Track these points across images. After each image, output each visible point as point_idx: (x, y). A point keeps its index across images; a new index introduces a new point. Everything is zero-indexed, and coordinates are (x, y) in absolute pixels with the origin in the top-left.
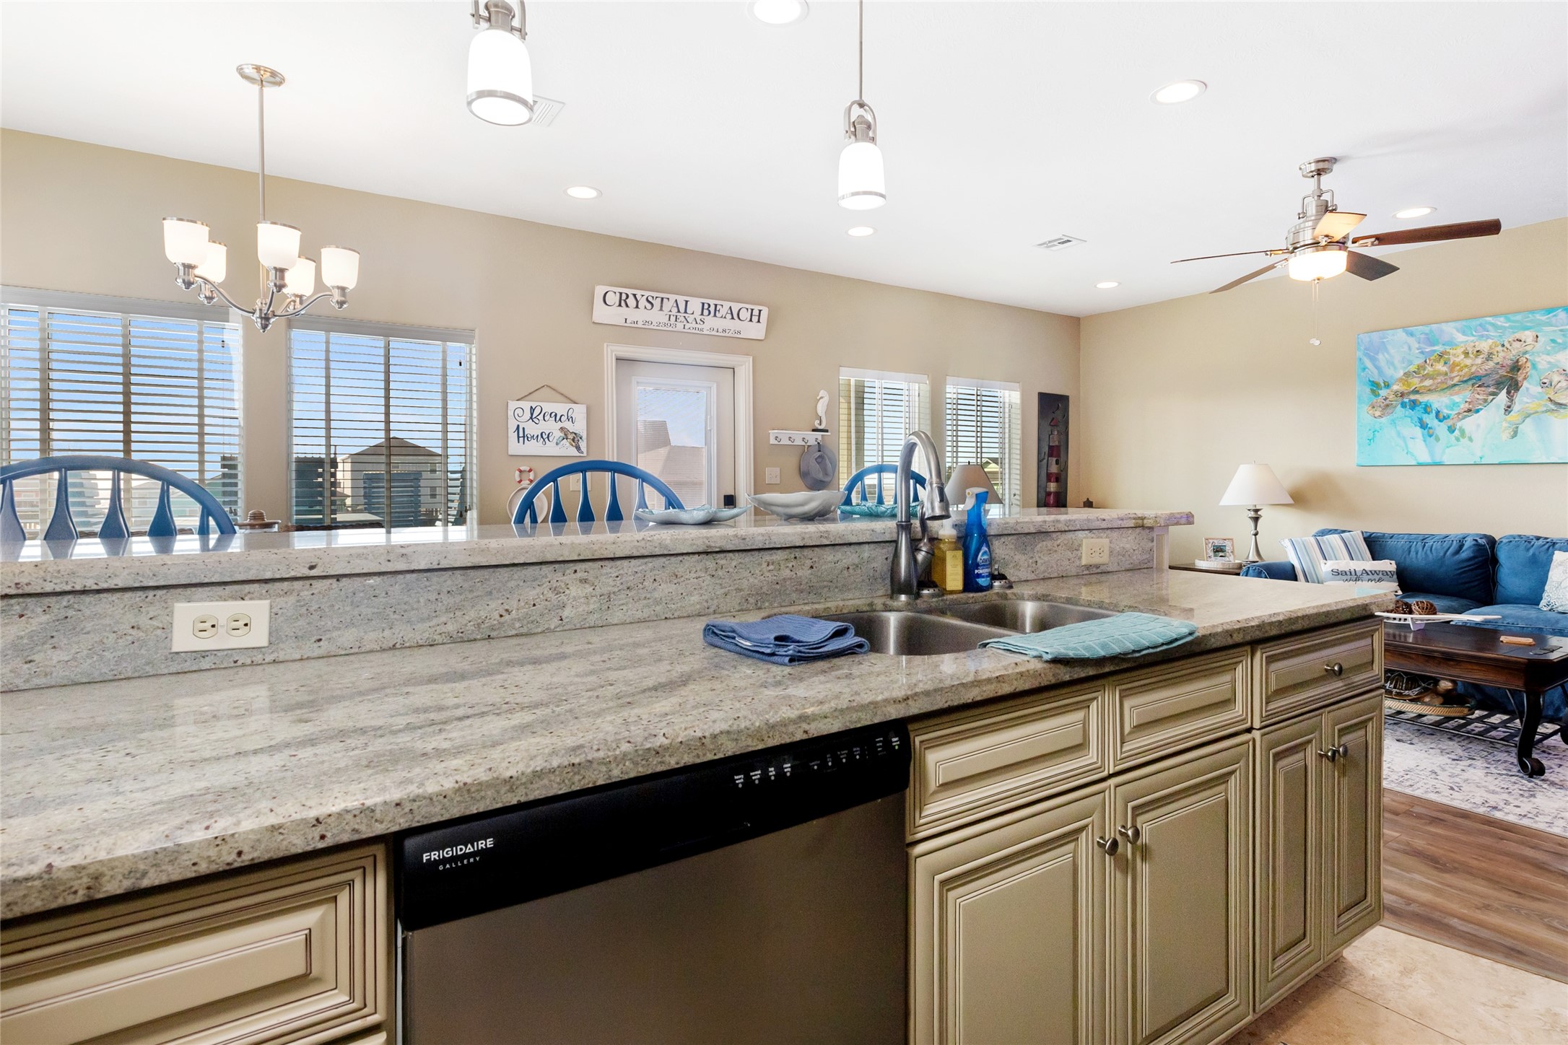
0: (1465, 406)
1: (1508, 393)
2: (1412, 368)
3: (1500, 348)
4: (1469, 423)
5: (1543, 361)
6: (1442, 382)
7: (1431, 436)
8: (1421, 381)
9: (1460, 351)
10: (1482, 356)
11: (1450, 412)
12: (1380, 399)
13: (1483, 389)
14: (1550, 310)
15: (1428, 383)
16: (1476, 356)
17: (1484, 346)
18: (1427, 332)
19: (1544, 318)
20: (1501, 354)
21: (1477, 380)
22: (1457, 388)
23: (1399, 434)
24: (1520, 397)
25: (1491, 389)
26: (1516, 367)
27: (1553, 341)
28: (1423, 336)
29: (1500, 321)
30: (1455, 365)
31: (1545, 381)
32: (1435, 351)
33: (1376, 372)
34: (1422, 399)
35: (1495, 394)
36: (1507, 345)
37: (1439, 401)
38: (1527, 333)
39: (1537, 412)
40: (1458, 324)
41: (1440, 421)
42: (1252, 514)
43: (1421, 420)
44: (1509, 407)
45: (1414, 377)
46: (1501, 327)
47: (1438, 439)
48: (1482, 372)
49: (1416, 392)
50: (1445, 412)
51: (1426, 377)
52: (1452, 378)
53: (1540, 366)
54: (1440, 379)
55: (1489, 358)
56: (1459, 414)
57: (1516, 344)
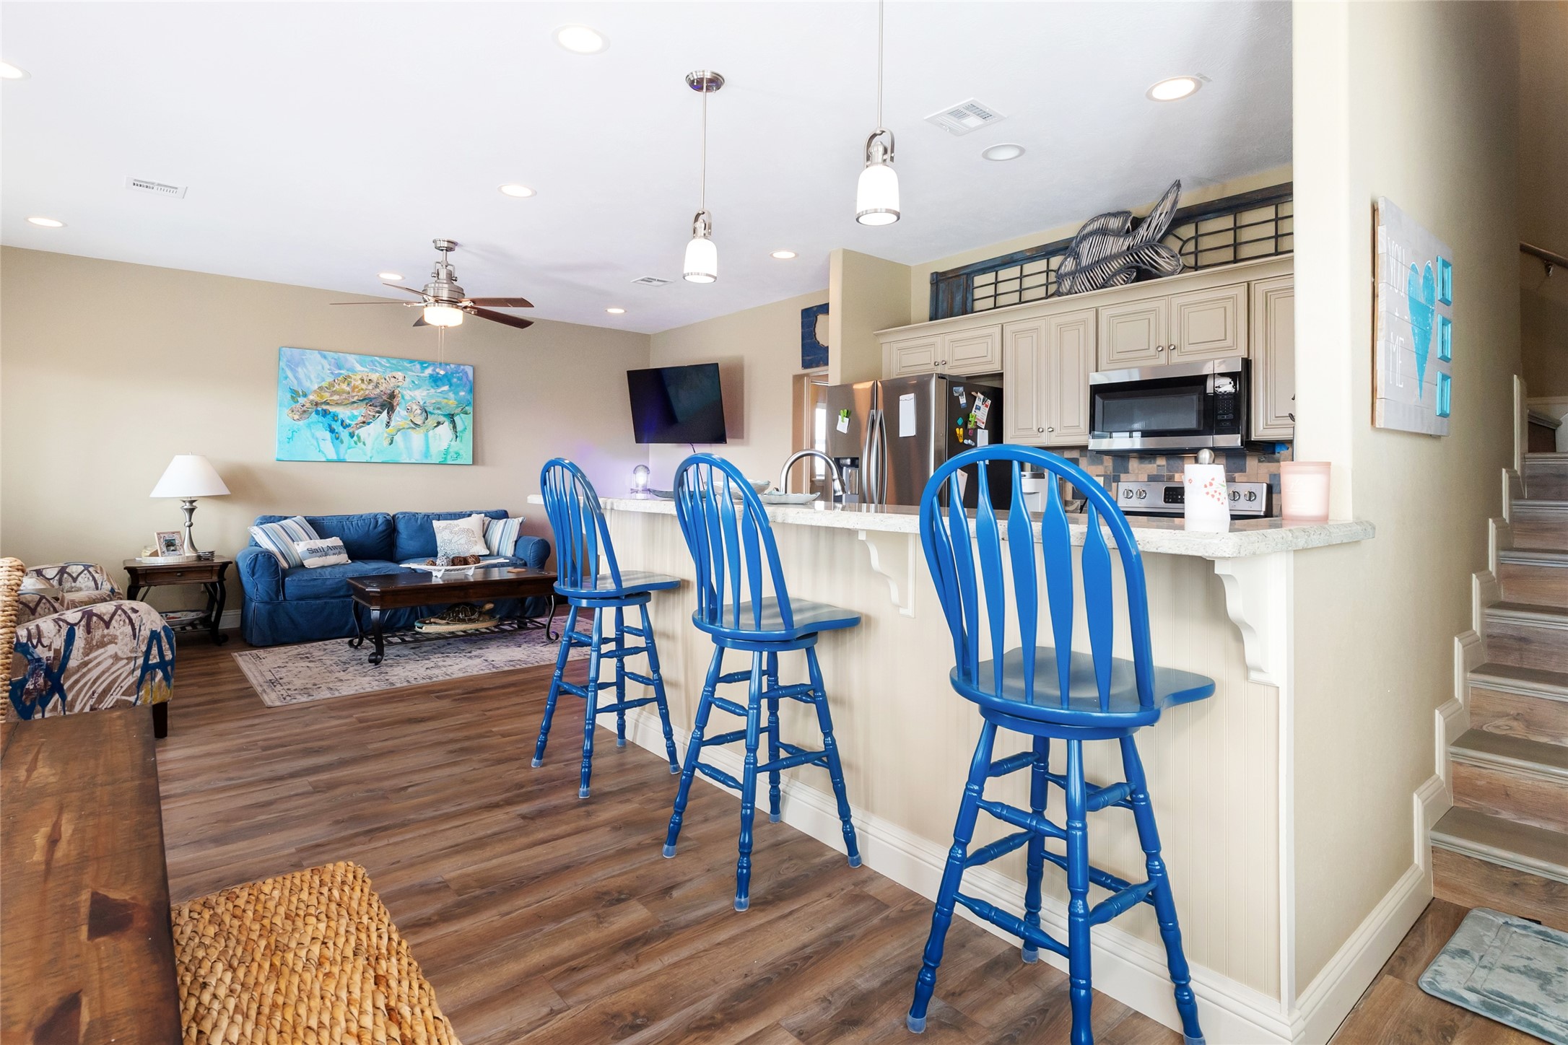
0: (361, 419)
1: (388, 413)
2: (324, 384)
3: (383, 381)
4: (363, 432)
5: (407, 394)
6: (346, 399)
7: (337, 439)
8: (331, 396)
9: (358, 377)
10: (372, 384)
12: (298, 405)
13: (373, 408)
14: (412, 361)
15: (336, 397)
16: (369, 383)
17: (374, 377)
18: (336, 358)
19: (408, 365)
20: (384, 385)
21: (367, 400)
22: (355, 405)
23: (313, 436)
25: (378, 409)
26: (392, 396)
27: (413, 382)
28: (333, 360)
29: (384, 361)
30: (354, 388)
31: (409, 408)
32: (341, 374)
33: (296, 382)
34: (332, 409)
35: (380, 413)
36: (388, 379)
37: (343, 412)
38: (400, 373)
39: (404, 428)
40: (357, 357)
41: (344, 428)
43: (330, 426)
45: (326, 392)
46: (385, 366)
47: (342, 442)
48: (372, 396)
49: (326, 403)
50: (348, 422)
51: (334, 393)
52: (353, 397)
53: (406, 398)
54: (344, 396)
55: (377, 386)
56: (357, 424)
57: (393, 380)
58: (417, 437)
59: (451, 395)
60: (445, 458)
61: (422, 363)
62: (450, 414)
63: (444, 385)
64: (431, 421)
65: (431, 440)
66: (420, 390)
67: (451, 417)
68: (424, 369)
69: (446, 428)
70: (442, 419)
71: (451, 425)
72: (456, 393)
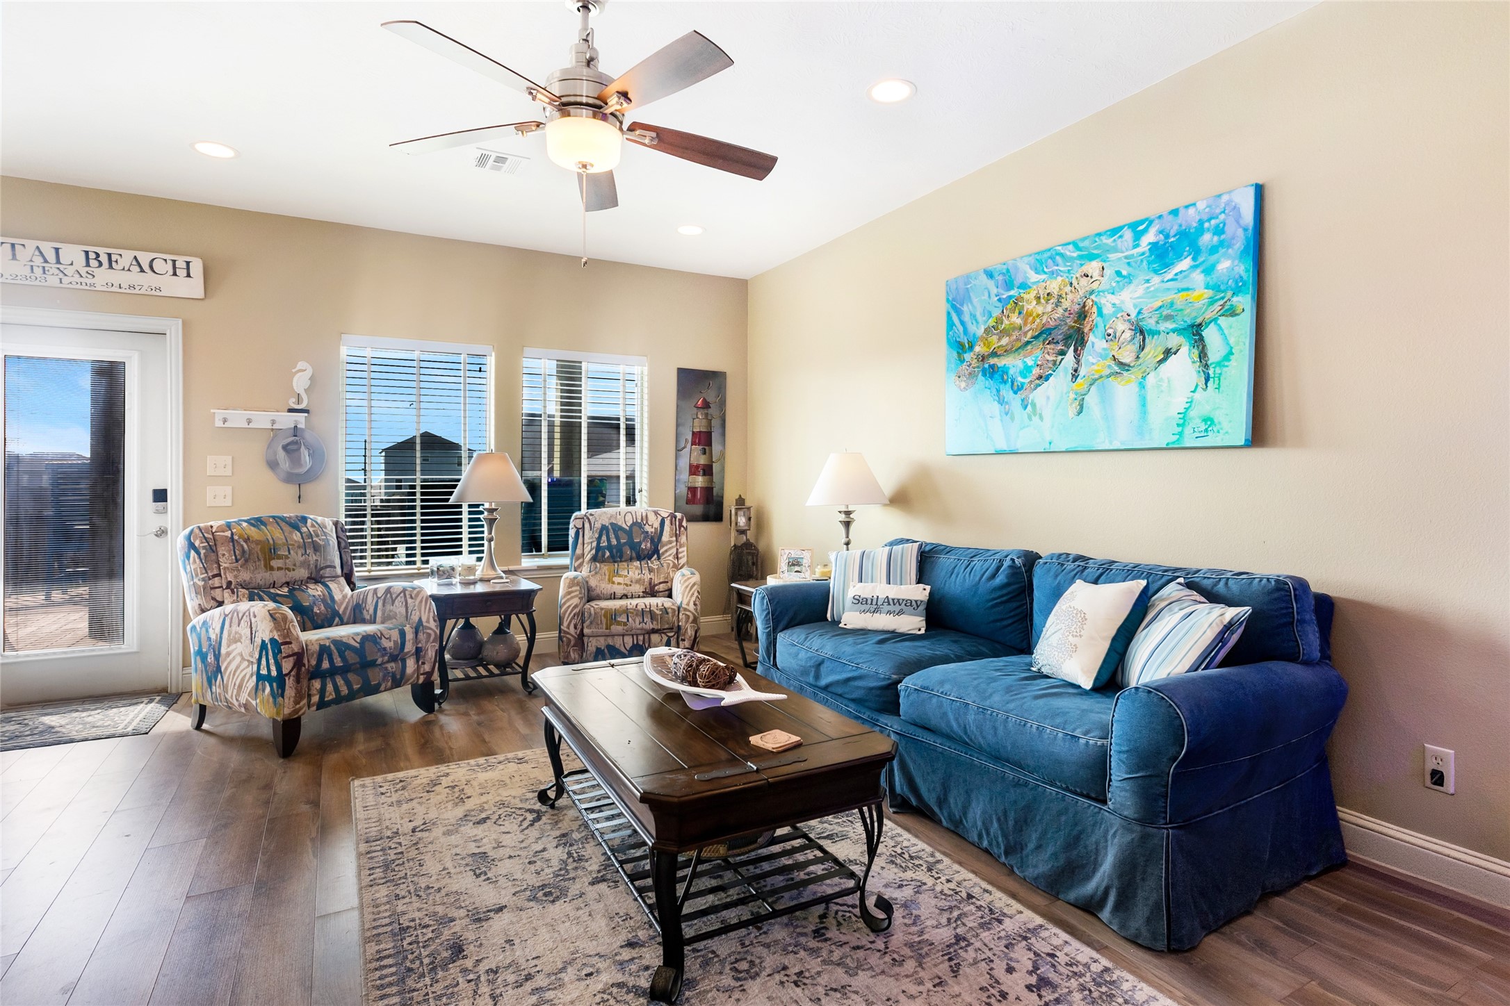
0: (1036, 371)
1: (1076, 350)
2: (991, 322)
3: (1068, 289)
5: (1107, 302)
6: (1018, 340)
8: (999, 339)
9: (1032, 295)
10: (1052, 301)
11: (1022, 380)
12: (965, 366)
13: (1052, 346)
15: (1005, 341)
16: (1047, 302)
17: (1054, 286)
18: (1004, 271)
20: (1070, 296)
21: (1045, 334)
22: (1029, 347)
24: (1088, 356)
25: (1060, 347)
26: (1082, 314)
28: (1001, 278)
30: (1029, 314)
31: (1110, 331)
35: (1063, 353)
36: (1075, 282)
38: (1094, 264)
39: (1101, 377)
41: (1015, 393)
42: (843, 517)
44: (1076, 371)
45: (993, 334)
46: (1072, 259)
48: (1052, 323)
49: (994, 354)
51: (1005, 333)
52: (1025, 333)
53: (1105, 311)
54: (1015, 334)
55: (1058, 304)
56: (1031, 382)
57: (1084, 281)
58: (1124, 391)
59: (1198, 278)
60: (1181, 434)
61: (1133, 226)
62: (1192, 326)
63: (1180, 257)
64: (1153, 350)
65: (1151, 395)
66: (1132, 287)
67: (1196, 332)
68: (1138, 236)
69: (1183, 364)
70: (1173, 341)
71: (1196, 352)
72: (1208, 271)
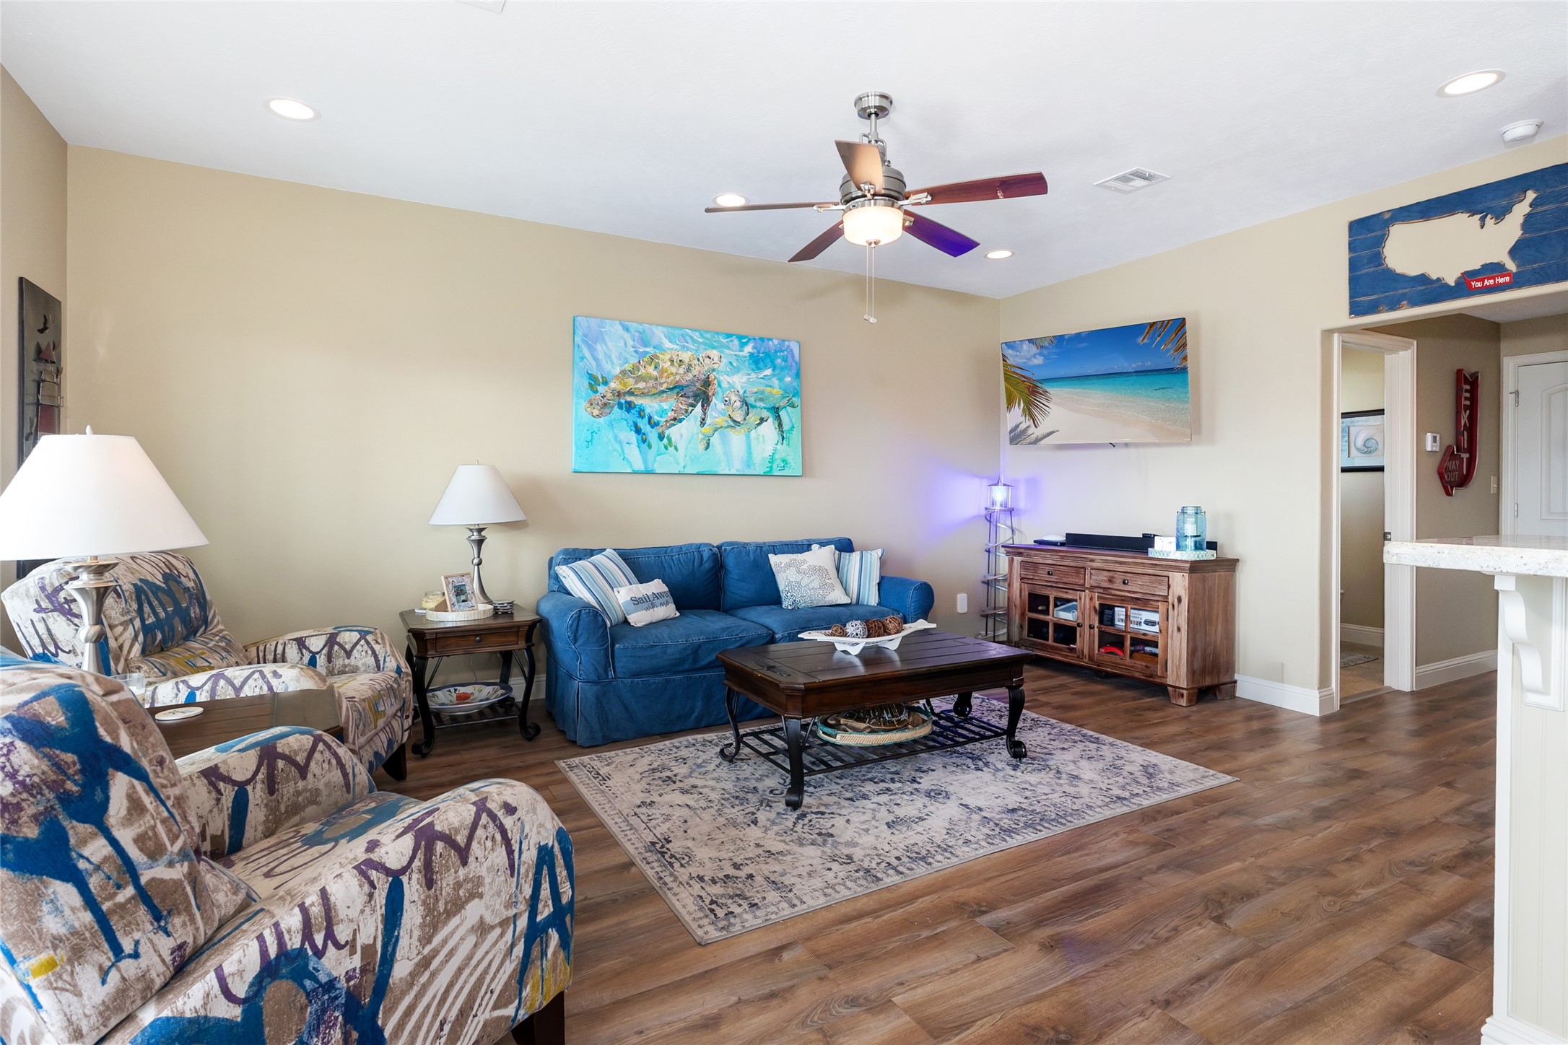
0: (671, 414)
1: (703, 406)
2: (628, 367)
3: (696, 362)
4: (673, 432)
5: (725, 380)
6: (653, 387)
7: (644, 441)
8: (636, 383)
9: (667, 357)
10: (683, 366)
11: (659, 419)
12: (598, 396)
13: (684, 399)
14: (729, 336)
15: (641, 385)
16: (680, 366)
17: (686, 356)
18: (641, 331)
19: (725, 341)
20: (697, 367)
21: (678, 389)
22: (665, 395)
23: (616, 438)
24: (711, 412)
26: (707, 383)
27: (731, 363)
28: (637, 334)
29: (696, 336)
30: (663, 371)
31: (727, 399)
32: (647, 353)
33: (594, 364)
34: (638, 401)
35: (694, 406)
36: (701, 359)
37: (651, 406)
38: (715, 352)
39: (721, 427)
40: (665, 329)
41: (652, 427)
42: (476, 536)
43: (636, 425)
44: (703, 419)
45: (629, 377)
46: (700, 343)
47: (650, 446)
48: (684, 382)
49: (631, 393)
50: (656, 418)
51: (640, 379)
52: (661, 384)
53: (723, 385)
54: (651, 383)
55: (688, 370)
56: (666, 421)
57: (707, 360)
58: (737, 438)
59: (775, 382)
60: (771, 467)
61: (740, 338)
62: (774, 408)
63: (766, 367)
64: (754, 418)
65: (753, 443)
66: (740, 375)
67: (776, 411)
68: (743, 345)
69: (769, 427)
70: (765, 414)
71: (777, 423)
72: (781, 380)
